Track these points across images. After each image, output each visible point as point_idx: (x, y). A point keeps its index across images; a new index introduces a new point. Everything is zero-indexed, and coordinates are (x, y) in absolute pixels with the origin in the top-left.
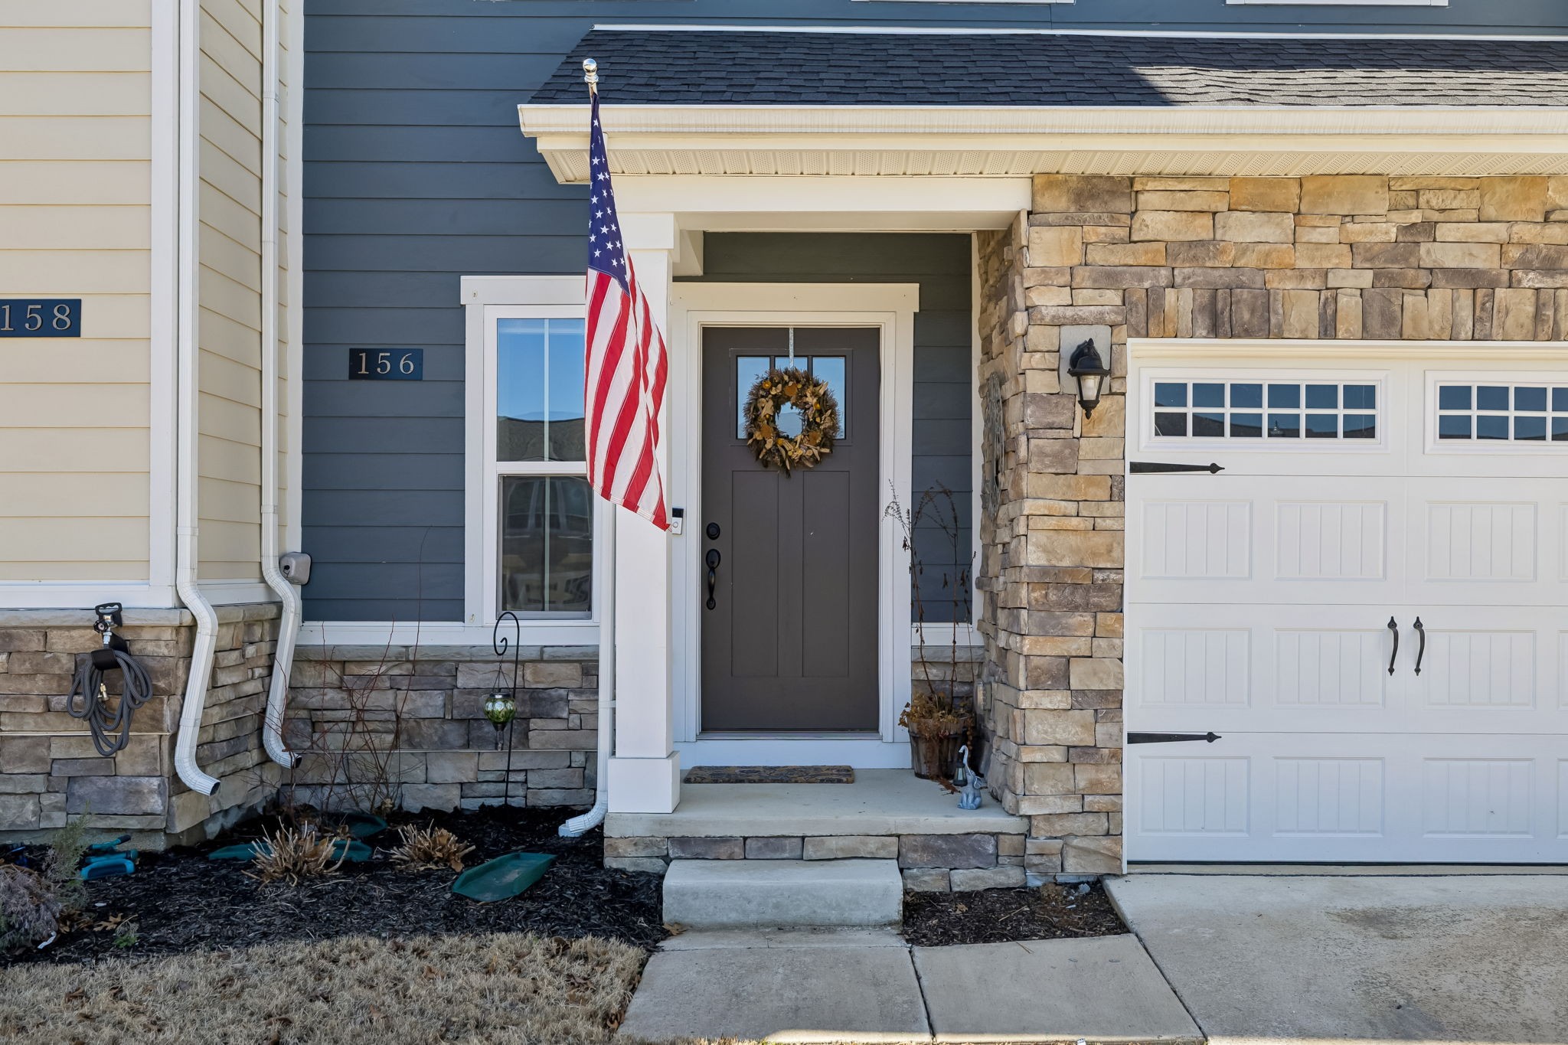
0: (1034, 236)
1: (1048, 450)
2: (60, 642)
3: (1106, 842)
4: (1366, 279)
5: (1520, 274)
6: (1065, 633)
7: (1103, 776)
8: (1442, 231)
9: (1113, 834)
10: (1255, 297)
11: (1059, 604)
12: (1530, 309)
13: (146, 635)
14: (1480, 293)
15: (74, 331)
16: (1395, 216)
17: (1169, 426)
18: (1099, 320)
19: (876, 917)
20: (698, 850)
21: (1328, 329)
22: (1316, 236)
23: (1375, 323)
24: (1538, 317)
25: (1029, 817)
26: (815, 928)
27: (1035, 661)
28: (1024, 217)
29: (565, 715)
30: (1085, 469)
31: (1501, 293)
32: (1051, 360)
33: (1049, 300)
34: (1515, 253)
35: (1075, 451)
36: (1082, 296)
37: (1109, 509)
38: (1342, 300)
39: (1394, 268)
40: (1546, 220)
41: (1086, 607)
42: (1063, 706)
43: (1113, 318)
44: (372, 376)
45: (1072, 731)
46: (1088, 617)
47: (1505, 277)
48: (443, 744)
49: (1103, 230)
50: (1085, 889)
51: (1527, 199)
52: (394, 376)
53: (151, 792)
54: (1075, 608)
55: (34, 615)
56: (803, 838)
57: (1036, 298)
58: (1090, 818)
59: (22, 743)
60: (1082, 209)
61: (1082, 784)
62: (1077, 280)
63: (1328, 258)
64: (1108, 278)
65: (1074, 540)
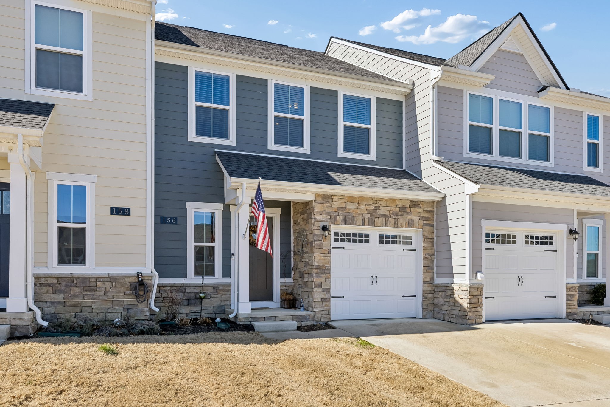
0: (316, 205)
1: (318, 244)
2: (127, 280)
3: (328, 316)
4: (369, 215)
5: (392, 216)
6: (321, 278)
7: (327, 304)
8: (381, 208)
9: (329, 314)
10: (352, 218)
11: (320, 272)
12: (394, 222)
13: (146, 278)
14: (387, 219)
15: (129, 215)
16: (373, 205)
17: (336, 240)
18: (327, 221)
19: (293, 329)
20: (256, 320)
21: (363, 224)
22: (361, 208)
23: (370, 223)
24: (395, 223)
25: (315, 311)
26: (282, 331)
27: (316, 283)
28: (314, 201)
29: (210, 298)
30: (324, 248)
31: (389, 219)
32: (318, 228)
33: (318, 217)
34: (391, 212)
35: (323, 244)
36: (324, 216)
37: (328, 255)
38: (365, 219)
39: (373, 214)
40: (396, 207)
41: (324, 273)
42: (321, 291)
43: (329, 221)
44: (166, 223)
45: (322, 296)
46: (325, 275)
47: (390, 216)
48: (183, 305)
49: (327, 205)
50: (325, 324)
51: (393, 203)
52: (171, 223)
53: (147, 311)
54: (322, 273)
55: (123, 274)
56: (275, 317)
57: (316, 216)
58: (325, 311)
59: (118, 301)
60: (324, 201)
61: (324, 305)
62: (323, 213)
63: (363, 212)
64: (328, 213)
65: (322, 261)
